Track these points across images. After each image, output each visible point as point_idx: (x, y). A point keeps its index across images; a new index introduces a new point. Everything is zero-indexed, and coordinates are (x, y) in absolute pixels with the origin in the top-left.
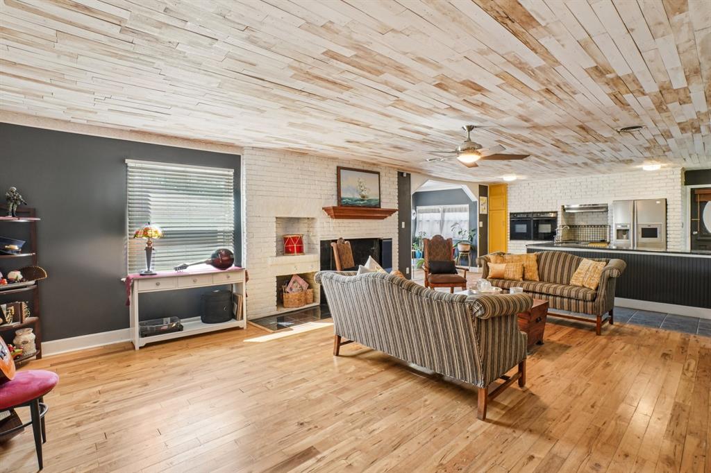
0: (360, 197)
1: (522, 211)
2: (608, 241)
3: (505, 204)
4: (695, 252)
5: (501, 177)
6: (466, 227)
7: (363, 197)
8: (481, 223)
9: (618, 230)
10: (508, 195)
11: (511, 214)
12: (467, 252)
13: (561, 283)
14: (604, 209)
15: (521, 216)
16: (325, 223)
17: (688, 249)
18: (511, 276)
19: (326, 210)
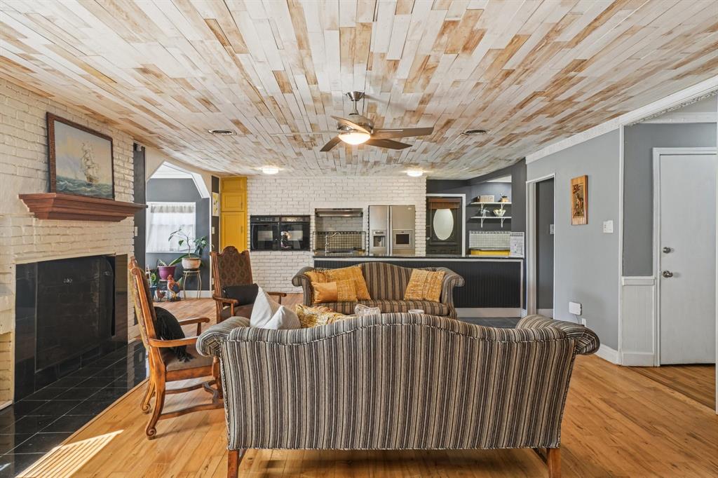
0: (85, 179)
1: (268, 214)
2: (363, 248)
3: (244, 204)
4: (431, 255)
5: (260, 169)
6: (191, 234)
7: (91, 179)
8: (213, 228)
9: (375, 237)
10: (249, 192)
11: (252, 217)
12: (196, 270)
13: (394, 298)
14: (357, 213)
15: (266, 220)
16: (23, 229)
17: (424, 254)
18: (346, 297)
19: (26, 201)
